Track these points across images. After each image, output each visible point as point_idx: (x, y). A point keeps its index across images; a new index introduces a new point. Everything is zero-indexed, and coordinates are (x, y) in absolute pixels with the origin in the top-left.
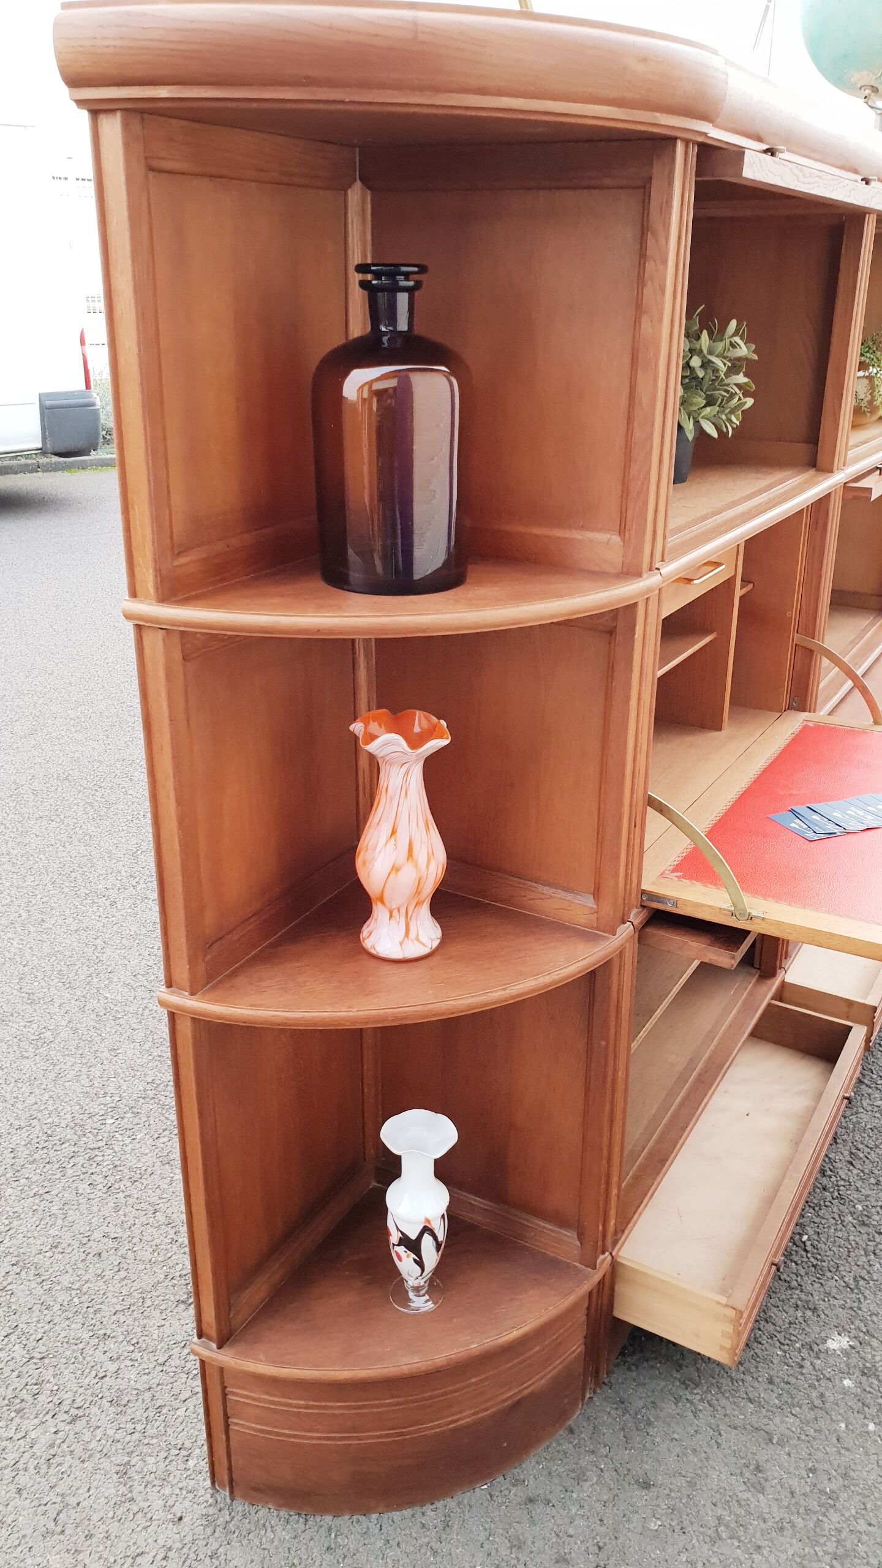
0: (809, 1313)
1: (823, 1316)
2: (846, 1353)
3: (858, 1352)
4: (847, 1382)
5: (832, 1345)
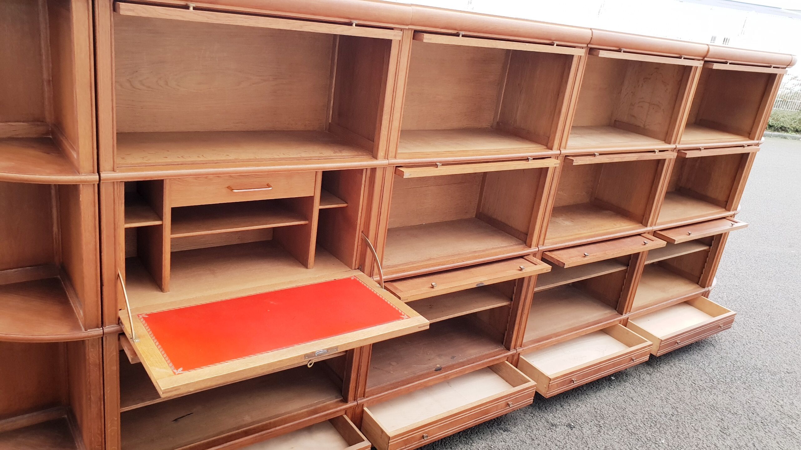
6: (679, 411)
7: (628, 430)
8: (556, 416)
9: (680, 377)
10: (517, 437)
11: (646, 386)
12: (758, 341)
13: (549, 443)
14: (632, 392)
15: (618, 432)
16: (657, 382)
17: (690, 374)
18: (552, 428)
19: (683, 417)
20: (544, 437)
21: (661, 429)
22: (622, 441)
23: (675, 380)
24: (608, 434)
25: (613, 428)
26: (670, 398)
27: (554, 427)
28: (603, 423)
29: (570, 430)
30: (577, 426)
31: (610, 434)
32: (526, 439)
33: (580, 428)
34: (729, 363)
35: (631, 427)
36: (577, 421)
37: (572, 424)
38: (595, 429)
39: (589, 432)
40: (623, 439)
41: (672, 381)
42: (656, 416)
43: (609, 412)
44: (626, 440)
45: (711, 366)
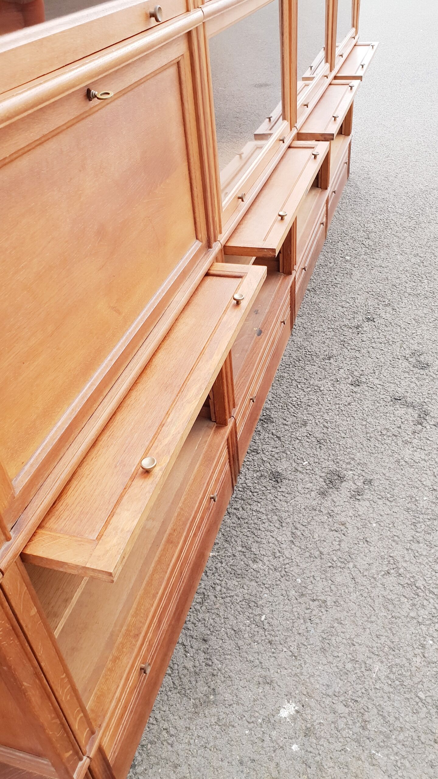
0: (267, 687)
1: (277, 687)
2: (294, 719)
3: (301, 715)
4: (295, 747)
5: (284, 713)
6: (422, 255)
7: (410, 294)
8: (349, 318)
9: (389, 227)
10: (345, 357)
11: (377, 250)
12: (400, 170)
13: (374, 345)
14: (375, 261)
15: (407, 301)
16: (380, 242)
17: (393, 222)
18: (359, 331)
19: (430, 259)
20: (364, 343)
21: (429, 278)
22: (418, 306)
23: (389, 233)
24: (402, 307)
25: (400, 300)
26: (405, 249)
27: (360, 328)
28: (388, 300)
29: (374, 324)
30: (375, 316)
31: (403, 306)
32: (353, 354)
33: (378, 316)
34: (404, 197)
35: (409, 290)
36: (369, 312)
37: (369, 317)
38: (389, 309)
39: (388, 315)
40: (416, 304)
41: (388, 235)
42: (413, 269)
43: (381, 288)
44: (419, 304)
45: (397, 207)
